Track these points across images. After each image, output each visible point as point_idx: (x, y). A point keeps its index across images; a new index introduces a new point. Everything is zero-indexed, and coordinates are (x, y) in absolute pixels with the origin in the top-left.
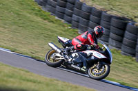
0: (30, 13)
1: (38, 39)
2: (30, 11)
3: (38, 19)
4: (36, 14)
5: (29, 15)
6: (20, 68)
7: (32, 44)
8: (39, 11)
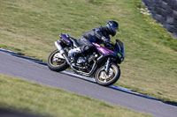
0: (157, 43)
1: (167, 75)
2: (157, 40)
3: (168, 50)
4: (165, 44)
5: (155, 45)
6: (144, 113)
7: (160, 82)
8: (169, 40)
